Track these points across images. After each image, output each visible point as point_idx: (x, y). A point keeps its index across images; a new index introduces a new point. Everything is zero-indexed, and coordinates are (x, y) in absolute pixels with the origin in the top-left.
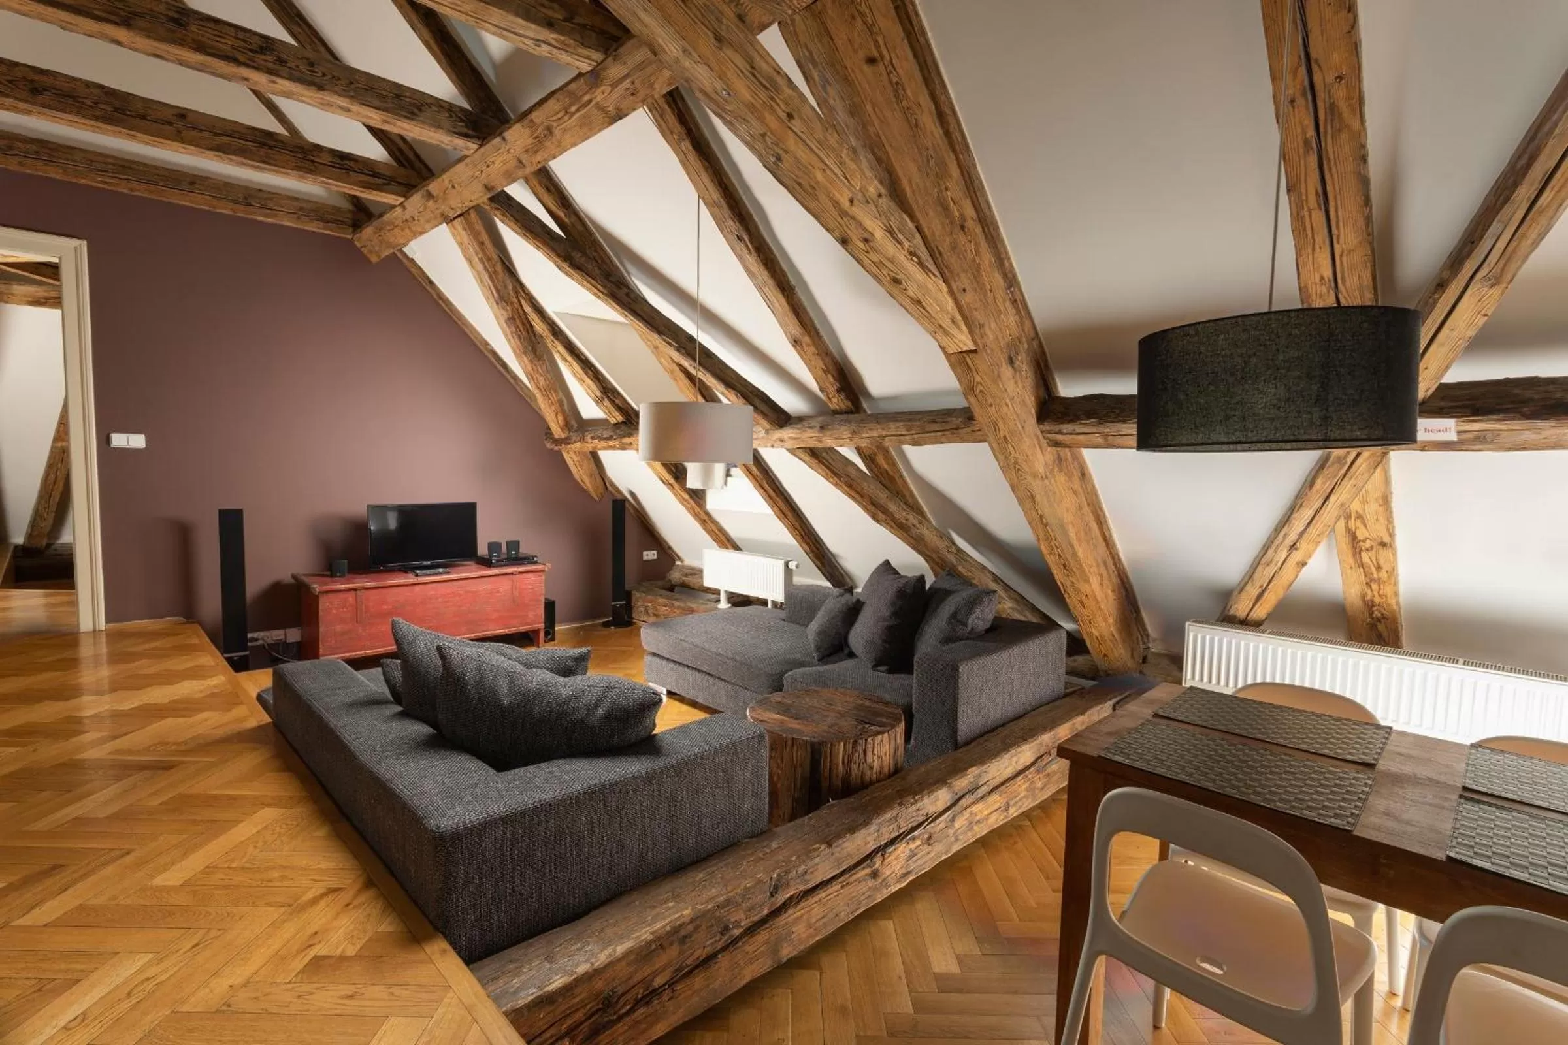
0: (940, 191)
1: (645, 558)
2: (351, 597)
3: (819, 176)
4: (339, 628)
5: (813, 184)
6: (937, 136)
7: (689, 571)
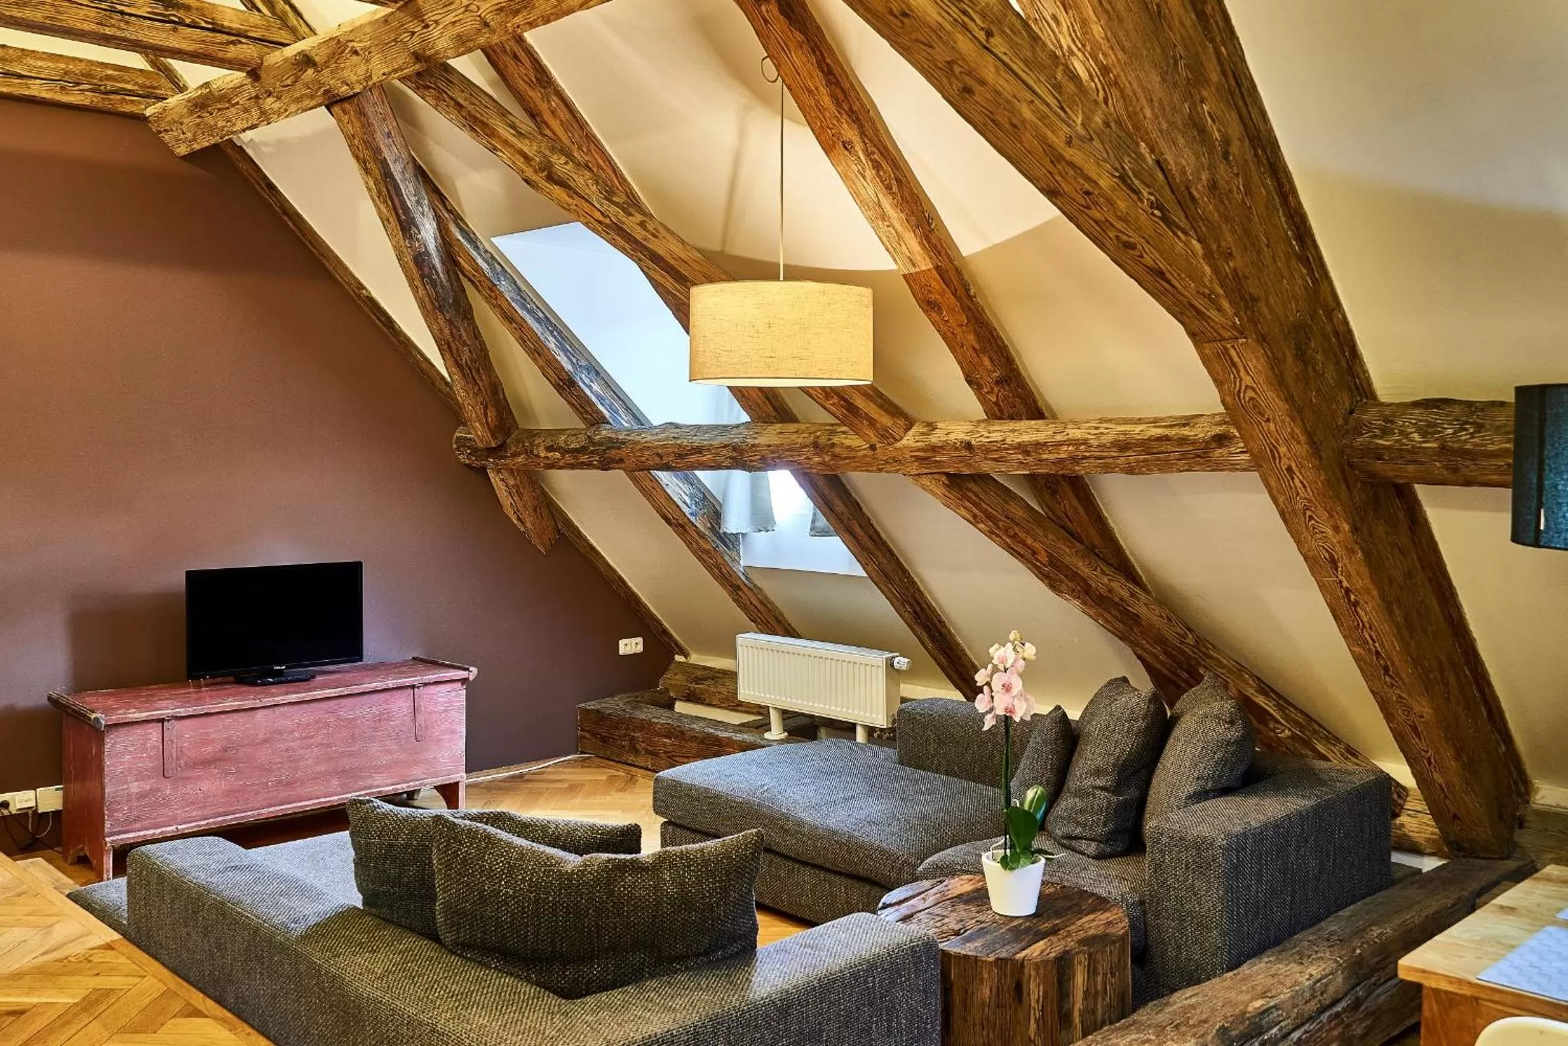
0: (1193, 107)
1: (622, 651)
2: (154, 732)
3: (1027, 113)
4: (135, 787)
5: (1015, 121)
6: (1188, 24)
7: (699, 673)
